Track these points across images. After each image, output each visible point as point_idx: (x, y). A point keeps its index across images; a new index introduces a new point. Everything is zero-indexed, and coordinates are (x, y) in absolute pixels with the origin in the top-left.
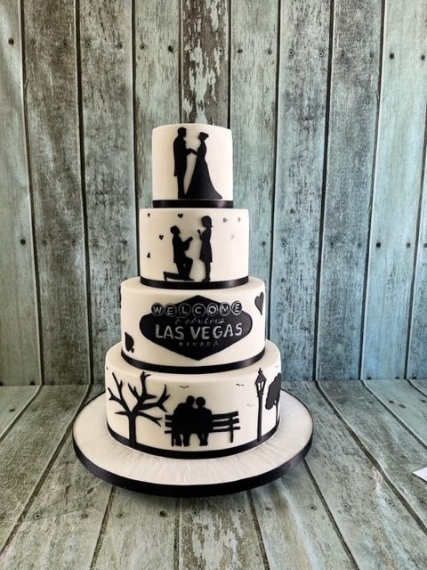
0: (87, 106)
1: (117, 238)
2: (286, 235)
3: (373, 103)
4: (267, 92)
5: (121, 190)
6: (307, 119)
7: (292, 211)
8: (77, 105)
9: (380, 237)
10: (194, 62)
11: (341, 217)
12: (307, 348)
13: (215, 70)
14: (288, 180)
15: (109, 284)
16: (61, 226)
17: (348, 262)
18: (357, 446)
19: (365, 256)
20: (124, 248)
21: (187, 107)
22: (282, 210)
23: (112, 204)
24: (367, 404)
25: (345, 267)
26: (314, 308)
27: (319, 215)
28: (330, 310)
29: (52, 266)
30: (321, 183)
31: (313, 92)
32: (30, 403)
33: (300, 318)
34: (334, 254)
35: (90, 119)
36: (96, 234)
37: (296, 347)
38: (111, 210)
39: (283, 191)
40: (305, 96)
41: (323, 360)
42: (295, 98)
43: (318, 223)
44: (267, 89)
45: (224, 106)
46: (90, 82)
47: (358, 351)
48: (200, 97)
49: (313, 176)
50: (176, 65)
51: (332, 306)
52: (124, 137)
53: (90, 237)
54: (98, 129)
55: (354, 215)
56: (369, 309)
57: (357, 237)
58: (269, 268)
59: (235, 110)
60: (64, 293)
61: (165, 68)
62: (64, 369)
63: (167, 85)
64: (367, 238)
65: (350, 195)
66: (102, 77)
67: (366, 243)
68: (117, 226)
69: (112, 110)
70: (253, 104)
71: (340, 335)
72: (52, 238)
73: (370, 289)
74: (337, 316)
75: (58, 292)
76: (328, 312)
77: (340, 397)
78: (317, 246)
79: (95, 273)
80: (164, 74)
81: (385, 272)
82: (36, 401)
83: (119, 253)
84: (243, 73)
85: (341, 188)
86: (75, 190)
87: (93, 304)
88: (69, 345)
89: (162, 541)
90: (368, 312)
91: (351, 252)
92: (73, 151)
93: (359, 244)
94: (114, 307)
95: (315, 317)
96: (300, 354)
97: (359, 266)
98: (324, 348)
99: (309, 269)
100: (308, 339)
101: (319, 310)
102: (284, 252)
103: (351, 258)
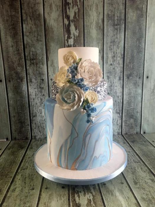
0: (25, 23)
1: (39, 78)
2: (109, 75)
3: (144, 17)
4: (99, 14)
5: (40, 58)
6: (116, 25)
7: (111, 64)
8: (21, 23)
9: (148, 74)
10: (68, 3)
11: (132, 66)
12: (119, 121)
13: (77, 6)
14: (109, 52)
15: (37, 97)
16: (16, 74)
17: (135, 85)
18: (139, 159)
19: (142, 82)
20: (43, 82)
21: (66, 22)
22: (107, 64)
23: (37, 64)
24: (143, 142)
25: (134, 87)
26: (121, 104)
27: (122, 66)
28: (128, 105)
29: (13, 91)
30: (123, 52)
31: (119, 13)
32: (7, 147)
33: (116, 109)
34: (129, 82)
35: (26, 28)
36: (31, 77)
37: (114, 120)
38: (37, 67)
39: (107, 57)
40: (116, 15)
41: (125, 126)
42: (111, 16)
43: (122, 69)
44: (100, 13)
45: (81, 21)
46: (26, 13)
47: (140, 121)
48: (72, 18)
49: (120, 49)
50: (61, 4)
51: (129, 103)
52: (41, 36)
53: (28, 78)
54: (30, 33)
55: (137, 65)
56: (144, 104)
57: (139, 75)
59: (86, 23)
60: (19, 101)
61: (56, 6)
62: (20, 132)
63: (58, 13)
64: (143, 74)
65: (135, 57)
66: (31, 10)
67: (142, 77)
68: (40, 73)
69: (35, 24)
70: (94, 20)
71: (132, 115)
72: (13, 79)
73: (144, 96)
75: (16, 101)
77: (132, 140)
78: (122, 79)
79: (31, 93)
80: (56, 8)
81: (151, 88)
82: (10, 145)
83: (41, 84)
84: (89, 6)
85: (131, 54)
86: (22, 59)
87: (31, 105)
88: (22, 123)
91: (136, 81)
92: (20, 42)
93: (139, 77)
94: (39, 107)
95: (122, 108)
96: (116, 123)
97: (139, 87)
98: (126, 120)
99: (119, 88)
100: (119, 117)
101: (124, 105)
102: (109, 82)
103: (136, 83)
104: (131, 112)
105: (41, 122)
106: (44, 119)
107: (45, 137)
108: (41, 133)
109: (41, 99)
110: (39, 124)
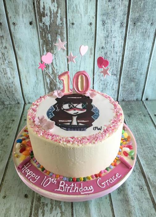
2: (105, 18)
11: (142, 4)
12: (115, 84)
17: (144, 35)
24: (143, 118)
25: (142, 39)
26: (120, 63)
27: (127, 3)
28: (130, 64)
33: (112, 69)
34: (135, 31)
37: (109, 84)
41: (123, 90)
43: (127, 9)
47: (143, 85)
51: (131, 62)
55: (151, 3)
56: (152, 63)
57: (151, 18)
58: (94, 40)
71: (134, 78)
73: (155, 52)
74: (133, 68)
76: (128, 66)
78: (125, 25)
89: (24, 214)
90: (152, 65)
91: (146, 29)
93: (152, 23)
94: (2, 65)
95: (121, 68)
96: (111, 87)
97: (150, 38)
98: (124, 84)
99: (119, 41)
100: (115, 80)
101: (124, 64)
102: (104, 29)
103: (145, 32)
104: (133, 73)
105: (8, 86)
106: (11, 81)
107: (17, 102)
108: (11, 99)
109: (3, 54)
110: (5, 88)
